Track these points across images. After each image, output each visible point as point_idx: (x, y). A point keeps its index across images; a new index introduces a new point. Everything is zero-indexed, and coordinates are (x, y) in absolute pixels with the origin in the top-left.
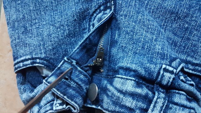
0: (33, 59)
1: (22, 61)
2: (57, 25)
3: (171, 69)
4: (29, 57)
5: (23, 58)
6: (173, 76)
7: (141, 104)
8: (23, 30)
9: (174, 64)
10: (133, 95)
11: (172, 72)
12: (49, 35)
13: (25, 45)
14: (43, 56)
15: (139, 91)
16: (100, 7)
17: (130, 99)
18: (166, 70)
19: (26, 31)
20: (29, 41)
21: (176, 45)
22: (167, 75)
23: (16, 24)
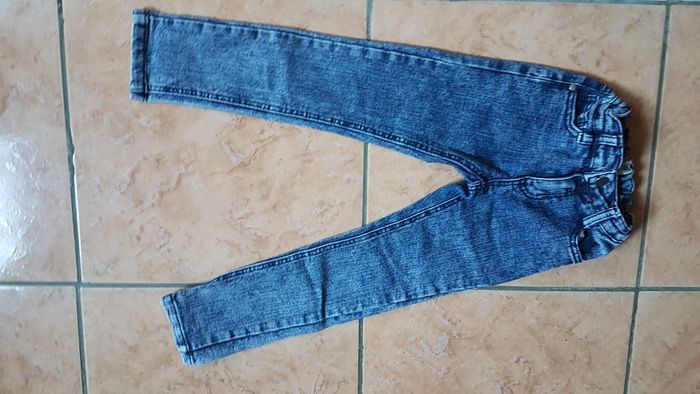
0: (571, 246)
1: (574, 254)
2: (539, 226)
3: (580, 137)
4: (570, 250)
5: (571, 255)
6: (585, 135)
7: (611, 152)
8: (544, 255)
9: (575, 134)
10: (606, 157)
11: (582, 136)
12: (549, 233)
13: (559, 253)
14: (568, 237)
15: (601, 154)
16: (522, 191)
17: (609, 160)
18: (581, 140)
19: (546, 253)
20: (554, 250)
21: (551, 125)
22: (585, 139)
23: (539, 262)
